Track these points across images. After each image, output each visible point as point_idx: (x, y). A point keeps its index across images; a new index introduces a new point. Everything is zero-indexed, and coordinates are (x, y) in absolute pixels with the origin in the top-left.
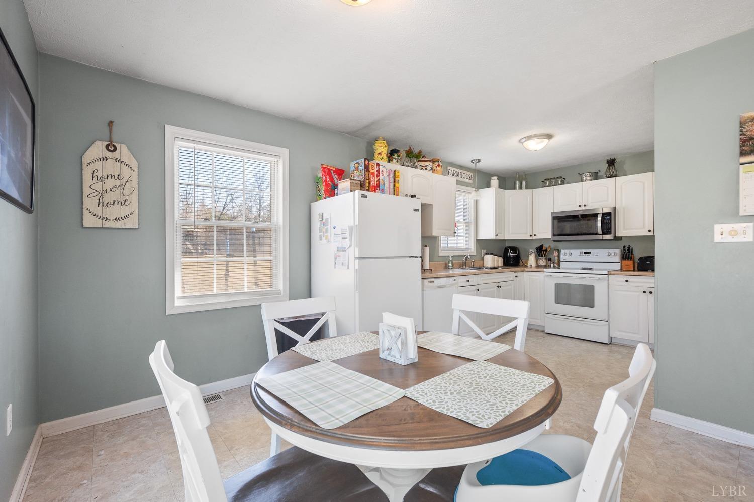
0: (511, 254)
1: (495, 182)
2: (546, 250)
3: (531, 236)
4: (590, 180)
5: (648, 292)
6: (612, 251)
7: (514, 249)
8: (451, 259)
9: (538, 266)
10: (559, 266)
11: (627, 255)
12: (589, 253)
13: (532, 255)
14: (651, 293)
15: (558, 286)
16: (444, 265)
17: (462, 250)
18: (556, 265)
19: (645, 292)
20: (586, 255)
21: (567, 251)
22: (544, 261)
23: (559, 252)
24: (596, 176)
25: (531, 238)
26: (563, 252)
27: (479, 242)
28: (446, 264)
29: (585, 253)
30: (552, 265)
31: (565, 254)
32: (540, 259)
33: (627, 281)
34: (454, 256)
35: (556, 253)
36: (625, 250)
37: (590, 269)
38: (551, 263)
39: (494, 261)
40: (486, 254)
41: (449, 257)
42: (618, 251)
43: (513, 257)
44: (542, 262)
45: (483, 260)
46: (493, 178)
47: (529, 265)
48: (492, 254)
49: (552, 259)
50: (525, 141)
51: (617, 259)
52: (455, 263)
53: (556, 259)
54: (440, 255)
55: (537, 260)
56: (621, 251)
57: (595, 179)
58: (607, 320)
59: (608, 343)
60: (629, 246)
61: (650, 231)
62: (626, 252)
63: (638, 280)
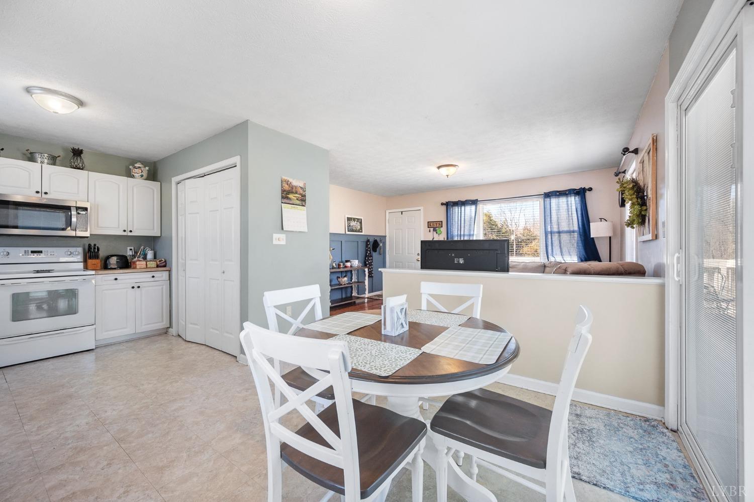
4: (48, 164)
5: (136, 287)
6: (72, 250)
11: (91, 253)
12: (40, 252)
14: (139, 287)
15: (17, 297)
19: (133, 287)
20: (36, 254)
21: (1, 250)
24: (53, 161)
29: (33, 252)
33: (116, 279)
36: (90, 248)
37: (49, 271)
42: (80, 250)
51: (80, 258)
56: (85, 249)
57: (54, 164)
58: (93, 323)
59: (94, 348)
60: (95, 245)
61: (125, 231)
62: (93, 250)
63: (127, 277)
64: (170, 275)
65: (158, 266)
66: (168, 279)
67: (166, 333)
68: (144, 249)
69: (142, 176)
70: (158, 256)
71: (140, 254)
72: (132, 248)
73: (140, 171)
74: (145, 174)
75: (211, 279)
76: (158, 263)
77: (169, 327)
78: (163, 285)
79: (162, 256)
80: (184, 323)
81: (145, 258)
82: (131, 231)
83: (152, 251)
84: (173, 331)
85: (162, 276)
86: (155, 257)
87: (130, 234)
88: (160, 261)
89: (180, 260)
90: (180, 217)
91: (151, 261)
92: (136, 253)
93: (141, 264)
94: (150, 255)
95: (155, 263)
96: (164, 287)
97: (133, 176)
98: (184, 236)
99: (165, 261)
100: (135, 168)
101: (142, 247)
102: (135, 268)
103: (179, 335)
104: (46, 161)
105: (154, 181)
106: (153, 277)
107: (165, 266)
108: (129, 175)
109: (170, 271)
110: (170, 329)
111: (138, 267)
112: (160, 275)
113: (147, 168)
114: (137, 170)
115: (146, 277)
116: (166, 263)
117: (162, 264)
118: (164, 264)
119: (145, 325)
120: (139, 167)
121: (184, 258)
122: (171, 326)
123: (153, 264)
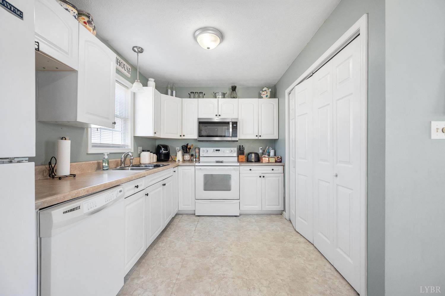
0: (163, 151)
1: (152, 83)
2: (190, 148)
3: (181, 136)
4: (221, 98)
5: (262, 176)
6: (232, 149)
7: (166, 147)
8: (106, 157)
9: (184, 161)
10: (199, 160)
11: (241, 151)
12: (219, 150)
13: (180, 152)
14: (264, 177)
15: (206, 177)
16: (96, 166)
17: (118, 146)
18: (197, 160)
19: (260, 177)
20: (217, 151)
21: (205, 149)
22: (189, 156)
23: (199, 150)
24: (224, 95)
25: (180, 138)
26: (201, 149)
27: (137, 139)
28: (99, 164)
29: (217, 150)
30: (194, 160)
31: (204, 151)
32: (186, 155)
33: (250, 170)
34: (110, 153)
35: (197, 150)
36: (240, 148)
37: (222, 162)
38: (193, 158)
39: (151, 157)
40: (143, 151)
41: (104, 155)
42: (236, 149)
43: (165, 154)
44: (187, 157)
45: (140, 157)
46: (150, 79)
47: (177, 160)
48: (148, 151)
49: (194, 155)
50: (200, 34)
51: (235, 154)
52: (111, 162)
53: (197, 155)
54: (90, 152)
55: (183, 156)
56: (238, 149)
57: (224, 98)
58: (239, 198)
59: (239, 215)
60: (242, 146)
61: (257, 136)
62: (241, 150)
63: (257, 169)
64: (284, 169)
65: (276, 162)
66: (282, 172)
67: (281, 214)
68: (269, 148)
69: (267, 96)
70: (277, 155)
71: (266, 152)
72: (262, 148)
73: (266, 93)
74: (269, 94)
75: (320, 180)
76: (277, 159)
77: (284, 211)
78: (279, 177)
79: (279, 154)
80: (294, 213)
81: (269, 155)
82: (260, 136)
83: (273, 150)
84: (286, 214)
85: (279, 169)
86: (275, 155)
87: (260, 138)
88: (277, 158)
89: (291, 158)
90: (291, 122)
91: (272, 157)
92: (264, 151)
93: (265, 159)
94: (272, 153)
95: (275, 159)
96: (280, 178)
97: (262, 97)
98: (294, 138)
99: (281, 158)
100: (263, 91)
101: (267, 147)
102: (262, 162)
103: (290, 220)
104: (220, 97)
105: (274, 98)
106: (273, 170)
107: (281, 162)
108: (260, 97)
109: (284, 166)
110: (284, 212)
111: (264, 162)
112: (277, 169)
113: (270, 90)
114: (264, 92)
115: (268, 169)
116: (281, 160)
117: (278, 161)
118: (280, 160)
119: (268, 205)
120: (265, 90)
121: (294, 156)
122: (284, 210)
123: (272, 160)
